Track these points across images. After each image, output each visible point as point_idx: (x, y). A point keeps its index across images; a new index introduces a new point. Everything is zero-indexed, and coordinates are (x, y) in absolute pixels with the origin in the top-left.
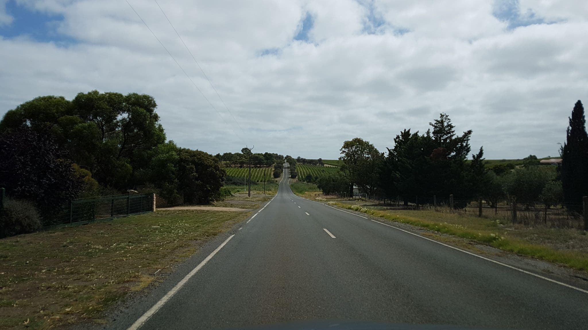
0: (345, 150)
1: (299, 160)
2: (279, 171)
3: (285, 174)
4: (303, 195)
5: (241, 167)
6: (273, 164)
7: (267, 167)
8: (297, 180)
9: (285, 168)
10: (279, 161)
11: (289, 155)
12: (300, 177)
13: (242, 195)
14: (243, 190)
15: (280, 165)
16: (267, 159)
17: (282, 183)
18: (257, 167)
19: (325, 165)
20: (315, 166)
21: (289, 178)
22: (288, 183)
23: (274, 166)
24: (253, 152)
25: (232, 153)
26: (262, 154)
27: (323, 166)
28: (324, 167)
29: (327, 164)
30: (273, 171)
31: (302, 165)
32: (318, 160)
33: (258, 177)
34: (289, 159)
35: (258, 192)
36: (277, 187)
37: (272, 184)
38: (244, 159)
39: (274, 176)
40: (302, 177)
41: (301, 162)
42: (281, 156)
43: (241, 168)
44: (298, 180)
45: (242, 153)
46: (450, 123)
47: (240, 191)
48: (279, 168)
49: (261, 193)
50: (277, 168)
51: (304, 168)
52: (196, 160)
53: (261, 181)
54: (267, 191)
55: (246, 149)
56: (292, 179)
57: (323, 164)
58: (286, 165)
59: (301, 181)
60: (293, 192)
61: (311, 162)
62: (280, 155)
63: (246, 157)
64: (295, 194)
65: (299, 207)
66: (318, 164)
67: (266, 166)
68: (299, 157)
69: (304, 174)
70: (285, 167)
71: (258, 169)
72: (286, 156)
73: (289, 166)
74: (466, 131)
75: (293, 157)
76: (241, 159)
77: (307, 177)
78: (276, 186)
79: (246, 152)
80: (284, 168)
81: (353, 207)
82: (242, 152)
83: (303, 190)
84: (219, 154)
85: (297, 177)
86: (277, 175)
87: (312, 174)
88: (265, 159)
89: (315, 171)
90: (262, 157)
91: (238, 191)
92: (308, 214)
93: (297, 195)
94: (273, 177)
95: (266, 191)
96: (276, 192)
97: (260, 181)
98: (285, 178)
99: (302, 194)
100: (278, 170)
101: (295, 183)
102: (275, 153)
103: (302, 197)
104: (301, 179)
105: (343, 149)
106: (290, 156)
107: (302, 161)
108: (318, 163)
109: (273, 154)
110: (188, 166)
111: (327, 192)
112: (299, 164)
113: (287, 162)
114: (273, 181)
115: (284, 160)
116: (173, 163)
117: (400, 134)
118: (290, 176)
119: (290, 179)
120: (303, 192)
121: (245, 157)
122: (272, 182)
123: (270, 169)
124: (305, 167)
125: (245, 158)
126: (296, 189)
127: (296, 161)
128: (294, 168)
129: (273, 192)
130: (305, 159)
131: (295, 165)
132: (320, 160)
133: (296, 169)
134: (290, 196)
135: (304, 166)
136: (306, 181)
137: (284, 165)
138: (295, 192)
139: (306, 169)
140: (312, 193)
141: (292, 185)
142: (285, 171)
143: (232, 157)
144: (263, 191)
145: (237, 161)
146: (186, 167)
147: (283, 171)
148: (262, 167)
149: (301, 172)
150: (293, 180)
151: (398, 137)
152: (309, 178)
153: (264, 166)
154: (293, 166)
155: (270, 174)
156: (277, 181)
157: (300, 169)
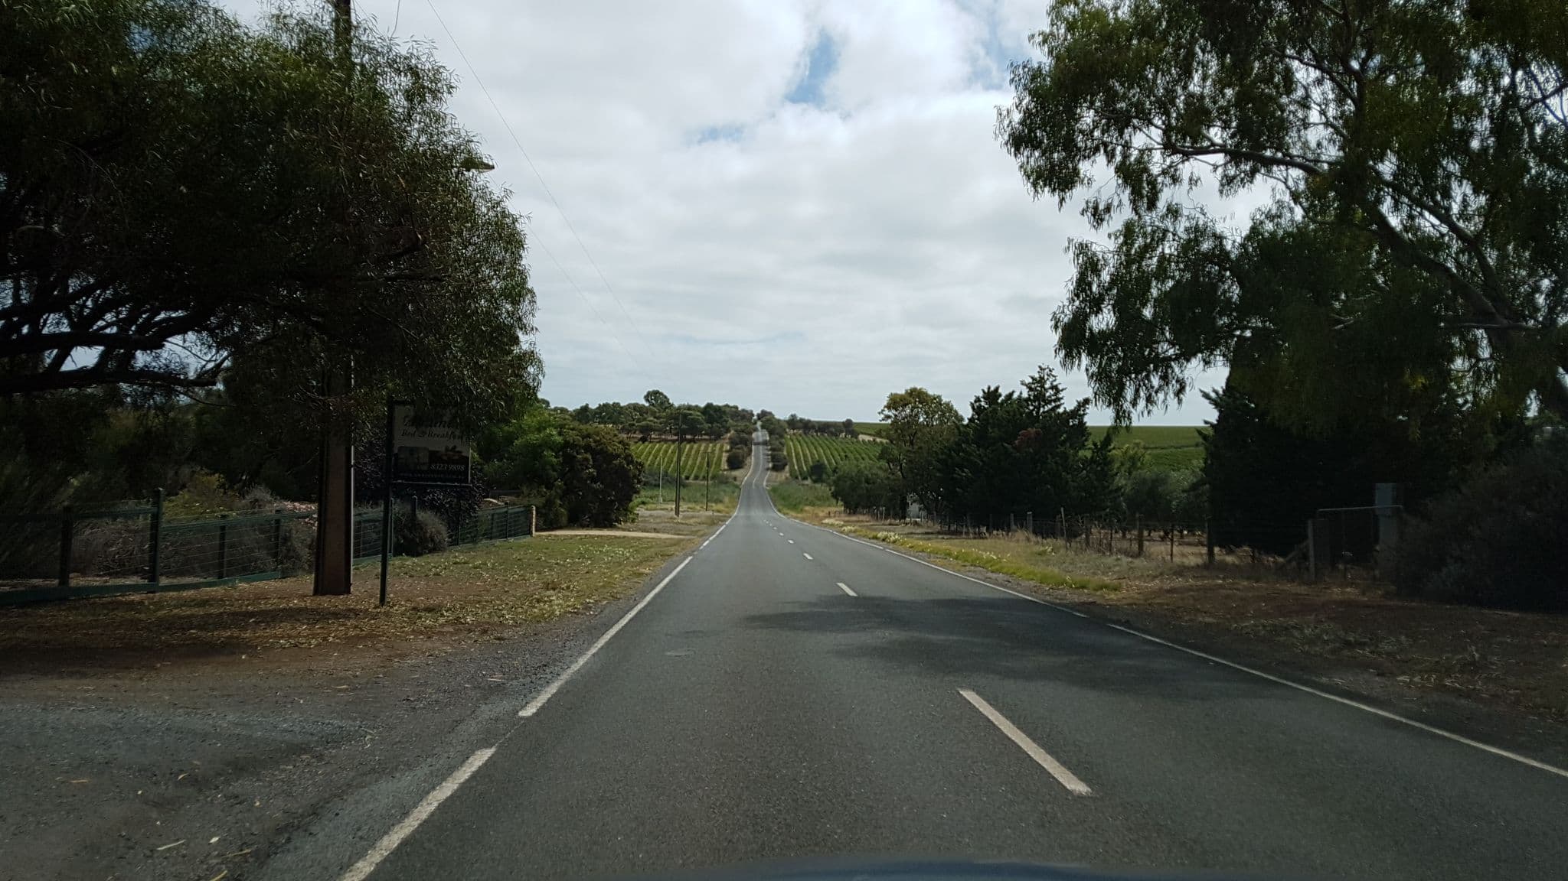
0: (890, 414)
1: (793, 422)
2: (741, 451)
3: (758, 457)
4: (800, 515)
5: (643, 440)
6: (726, 433)
7: (710, 441)
8: (788, 475)
9: (758, 444)
10: (742, 425)
11: (768, 410)
12: (796, 467)
13: (654, 513)
14: (654, 501)
15: (745, 435)
16: (711, 420)
17: (749, 484)
18: (686, 440)
19: (861, 437)
20: (834, 438)
21: (768, 469)
22: (765, 483)
23: (730, 438)
24: (676, 401)
25: (622, 405)
26: (697, 406)
27: (856, 438)
28: (858, 442)
29: (865, 434)
30: (727, 451)
31: (800, 435)
32: (843, 423)
33: (688, 467)
34: (768, 420)
35: (690, 505)
36: (736, 494)
37: (723, 487)
38: (652, 418)
39: (728, 466)
40: (800, 468)
41: (799, 428)
42: (747, 411)
43: (643, 443)
44: (791, 475)
45: (647, 404)
46: (1055, 383)
47: (648, 503)
48: (741, 443)
49: (698, 508)
50: (737, 444)
51: (806, 443)
52: (593, 444)
53: (696, 478)
54: (713, 505)
55: (656, 393)
56: (775, 474)
57: (855, 434)
58: (760, 435)
59: (797, 478)
60: (775, 506)
61: (824, 428)
62: (743, 410)
63: (658, 414)
64: (779, 511)
65: (791, 542)
66: (844, 434)
67: (706, 437)
68: (793, 416)
69: (805, 461)
70: (756, 441)
71: (688, 446)
72: (759, 412)
73: (768, 438)
74: (1081, 399)
75: (777, 417)
76: (645, 419)
77: (812, 468)
78: (733, 492)
79: (657, 401)
80: (755, 444)
81: (880, 535)
82: (647, 400)
83: (800, 503)
84: (587, 405)
85: (787, 468)
86: (735, 463)
87: (826, 462)
88: (705, 420)
89: (836, 453)
90: (699, 414)
91: (643, 503)
92: (809, 558)
93: (784, 514)
94: (726, 467)
95: (709, 504)
96: (735, 507)
97: (692, 476)
98: (756, 471)
99: (798, 513)
100: (739, 449)
101: (781, 484)
102: (731, 404)
103: (796, 518)
104: (798, 473)
105: (887, 412)
106: (770, 413)
107: (800, 425)
108: (841, 432)
109: (727, 406)
110: (580, 456)
111: (852, 508)
112: (794, 434)
113: (763, 427)
114: (727, 478)
115: (755, 423)
116: (553, 450)
117: (981, 394)
118: (770, 465)
119: (769, 472)
120: (801, 506)
121: (653, 414)
122: (724, 481)
123: (718, 446)
124: (809, 442)
125: (655, 417)
126: (783, 499)
127: (786, 425)
128: (781, 443)
129: (727, 507)
130: (809, 421)
131: (782, 437)
132: (848, 423)
133: (785, 448)
134: (769, 519)
135: (807, 440)
136: (809, 480)
137: (754, 435)
138: (781, 507)
139: (812, 447)
140: (822, 509)
141: (774, 490)
142: (757, 450)
143: (620, 413)
144: (702, 502)
145: (634, 425)
146: (575, 457)
147: (751, 450)
148: (698, 440)
149: (797, 454)
150: (777, 476)
151: (978, 400)
152: (817, 472)
153: (704, 437)
154: (777, 439)
155: (720, 459)
156: (735, 479)
157: (795, 447)
